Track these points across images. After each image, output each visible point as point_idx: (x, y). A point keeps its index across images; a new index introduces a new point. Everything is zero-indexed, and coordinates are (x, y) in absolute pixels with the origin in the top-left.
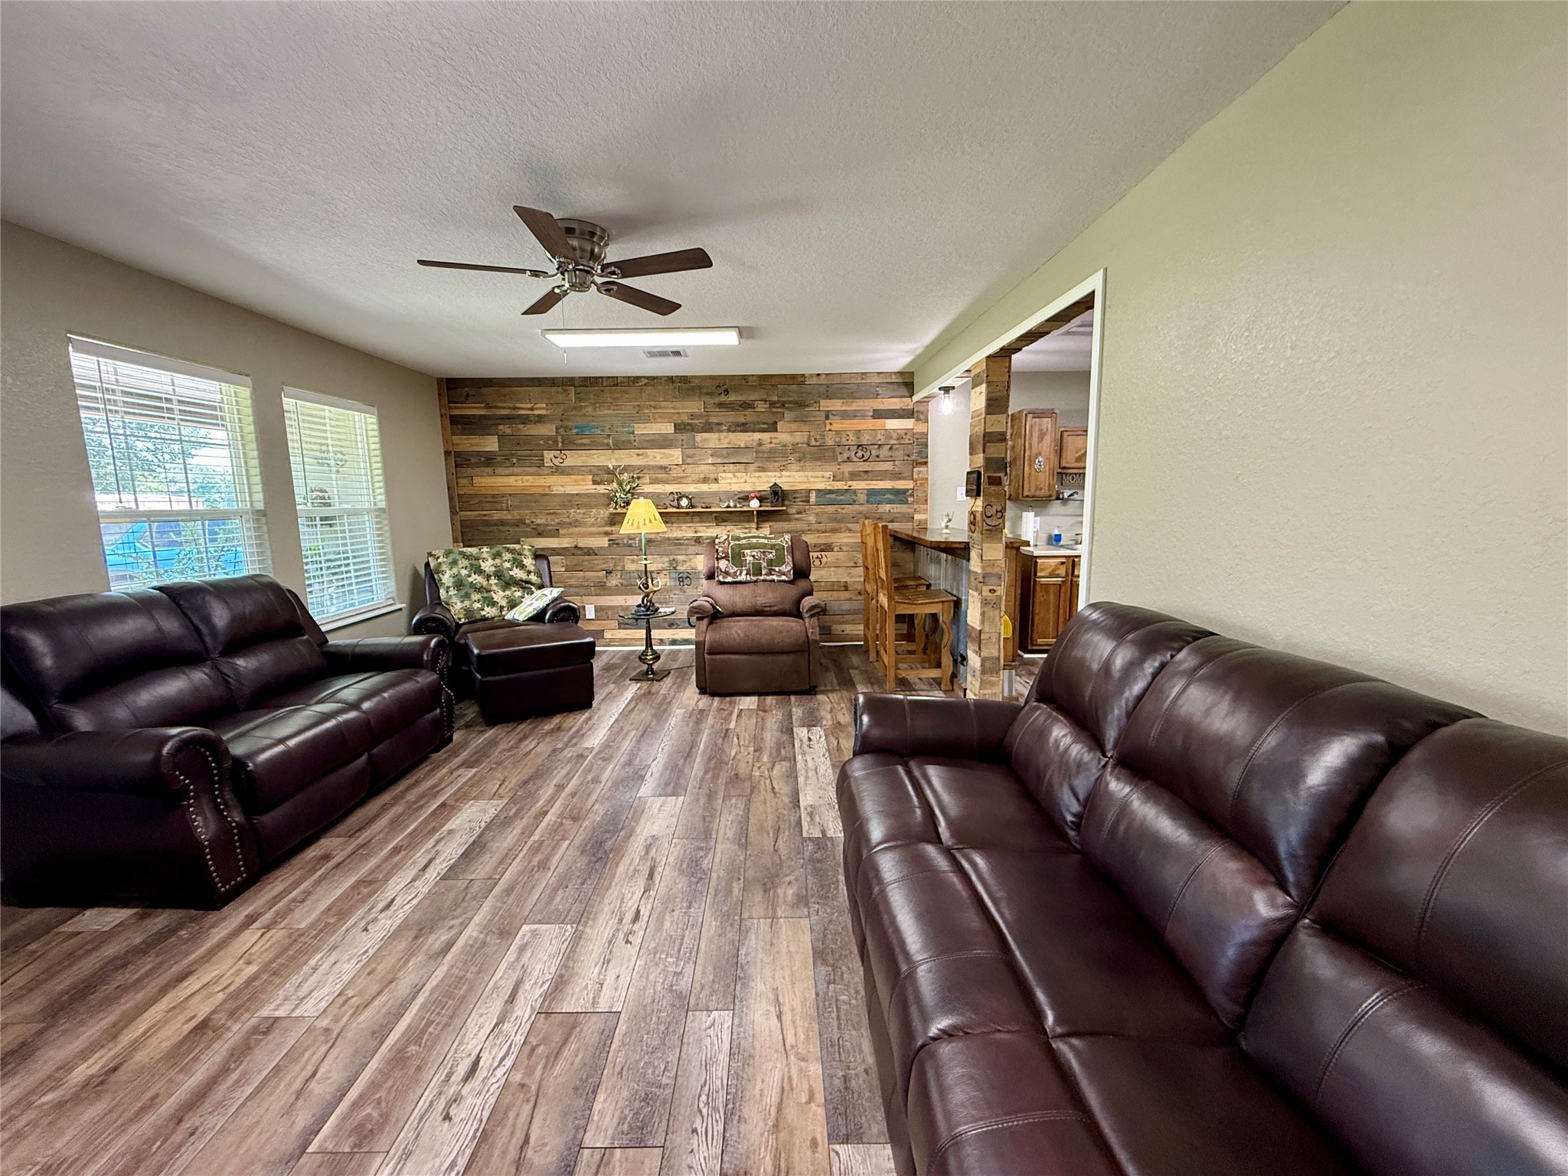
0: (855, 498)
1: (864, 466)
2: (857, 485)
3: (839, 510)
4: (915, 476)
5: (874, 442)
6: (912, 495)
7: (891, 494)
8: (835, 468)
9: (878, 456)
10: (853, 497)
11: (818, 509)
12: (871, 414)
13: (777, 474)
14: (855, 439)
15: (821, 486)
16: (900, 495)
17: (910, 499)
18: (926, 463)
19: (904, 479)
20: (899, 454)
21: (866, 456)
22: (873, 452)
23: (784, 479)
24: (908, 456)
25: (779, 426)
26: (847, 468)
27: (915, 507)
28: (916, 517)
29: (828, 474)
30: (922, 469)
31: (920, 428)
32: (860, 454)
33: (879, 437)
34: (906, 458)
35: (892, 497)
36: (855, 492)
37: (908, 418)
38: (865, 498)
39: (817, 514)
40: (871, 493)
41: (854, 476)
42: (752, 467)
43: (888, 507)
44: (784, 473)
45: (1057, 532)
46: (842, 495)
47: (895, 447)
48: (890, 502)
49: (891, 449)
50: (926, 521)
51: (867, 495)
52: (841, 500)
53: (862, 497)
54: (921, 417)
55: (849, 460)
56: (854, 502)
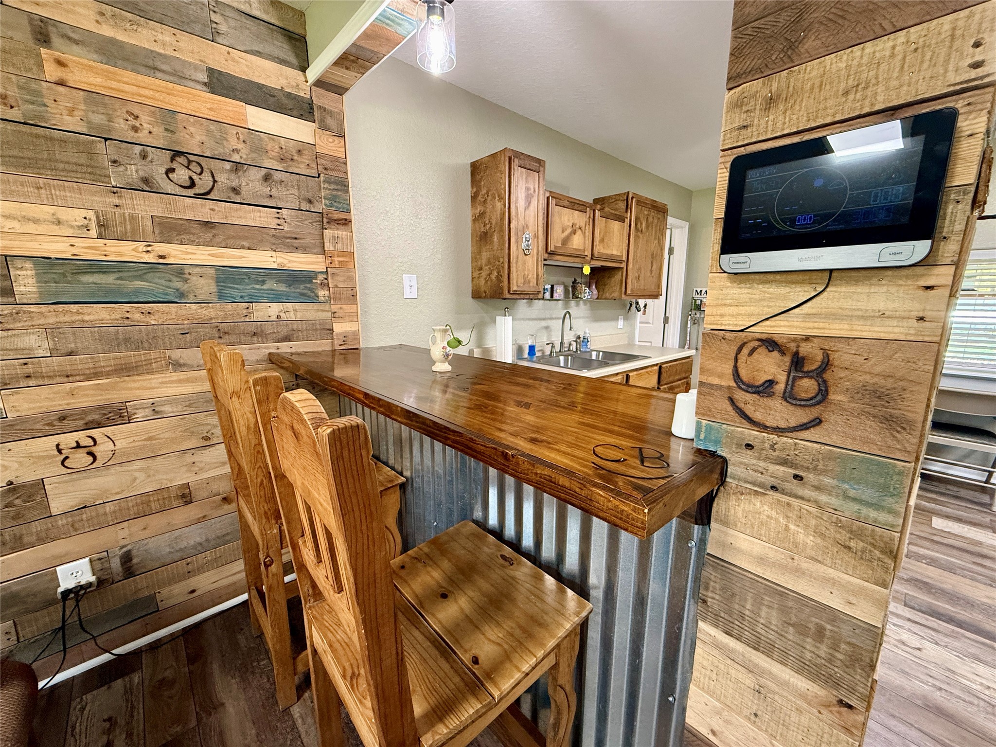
0: (185, 287)
1: (203, 211)
2: (182, 254)
3: (137, 316)
4: (328, 246)
5: (219, 151)
6: (325, 285)
7: (279, 282)
8: (104, 202)
9: (236, 191)
10: (178, 284)
11: (52, 316)
12: (203, 78)
14: (158, 130)
15: (57, 248)
16: (299, 285)
17: (322, 293)
18: (346, 222)
19: (305, 249)
20: (288, 197)
21: (204, 182)
22: (221, 178)
24: (310, 202)
26: (147, 207)
27: (334, 308)
28: (339, 328)
29: (76, 216)
30: (341, 233)
31: (327, 145)
32: (182, 174)
33: (234, 143)
34: (305, 206)
35: (282, 288)
36: (180, 271)
37: (300, 117)
38: (213, 288)
39: (52, 331)
40: (229, 278)
41: (172, 231)
43: (274, 309)
45: (530, 343)
46: (140, 278)
47: (277, 176)
48: (277, 298)
49: (267, 178)
50: (356, 336)
51: (218, 280)
52: (137, 291)
53: (205, 286)
54: (329, 121)
55: (147, 185)
56: (180, 297)
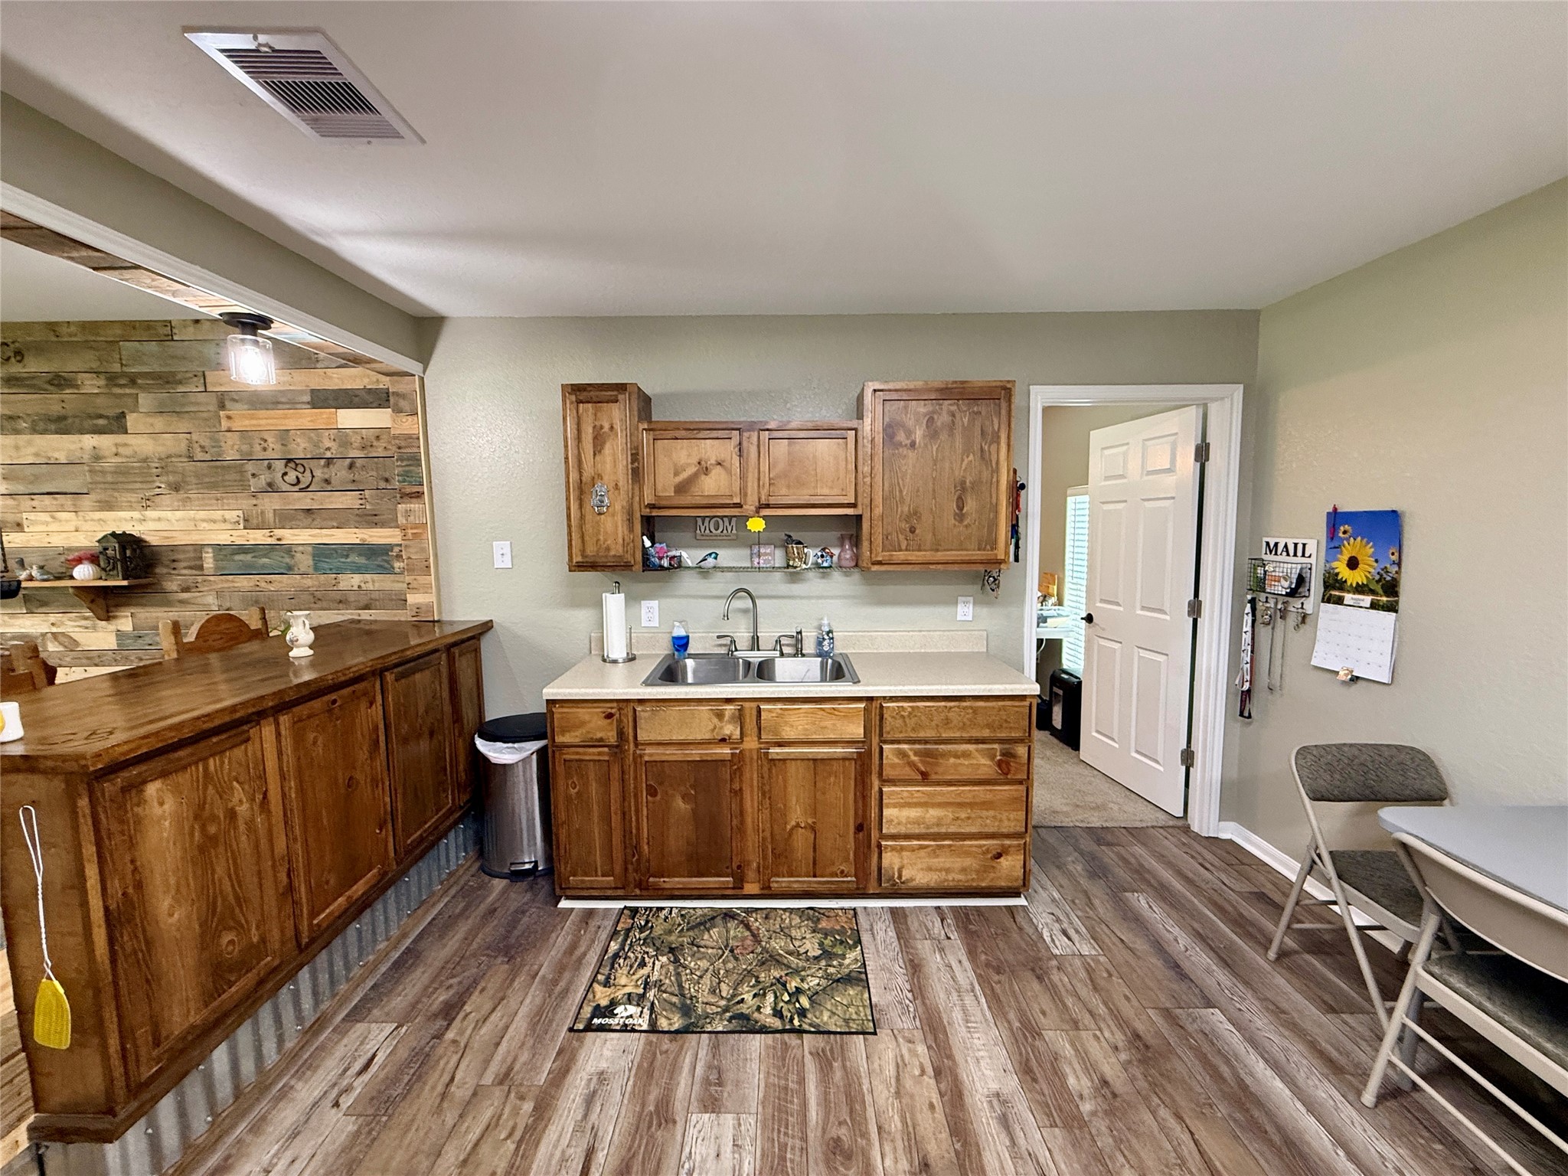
0: (292, 562)
1: (305, 501)
2: (292, 536)
3: (263, 584)
4: (401, 520)
5: (316, 452)
6: (399, 557)
7: (360, 555)
8: (247, 503)
9: (327, 481)
10: (287, 560)
11: (221, 583)
12: (307, 398)
13: (136, 515)
14: (278, 447)
15: (223, 538)
16: (377, 557)
17: (397, 565)
18: (419, 495)
19: (383, 525)
20: (369, 477)
21: (306, 479)
22: (318, 473)
23: (152, 526)
24: (387, 480)
25: (131, 420)
26: (271, 504)
27: (408, 579)
28: (412, 599)
29: (232, 515)
30: (414, 506)
31: (408, 425)
32: (292, 476)
33: (328, 444)
34: (382, 485)
35: (362, 560)
36: (289, 550)
37: (379, 406)
38: (311, 563)
39: (219, 594)
40: (322, 554)
41: (286, 519)
42: (86, 502)
43: (356, 580)
44: (149, 513)
45: (681, 633)
46: (265, 556)
47: (359, 463)
48: (358, 570)
49: (351, 466)
50: (429, 608)
51: (314, 556)
52: (263, 566)
53: (305, 561)
54: (403, 403)
55: (271, 487)
56: (289, 570)
